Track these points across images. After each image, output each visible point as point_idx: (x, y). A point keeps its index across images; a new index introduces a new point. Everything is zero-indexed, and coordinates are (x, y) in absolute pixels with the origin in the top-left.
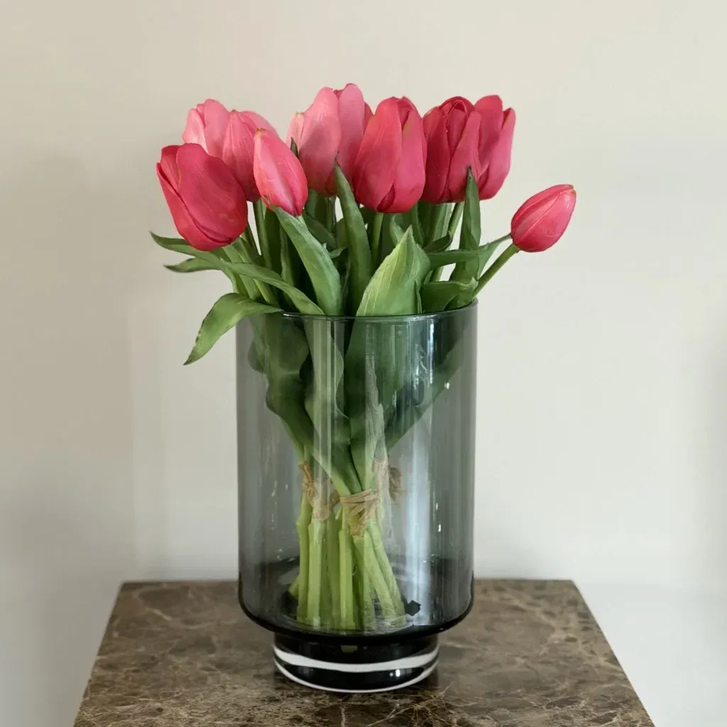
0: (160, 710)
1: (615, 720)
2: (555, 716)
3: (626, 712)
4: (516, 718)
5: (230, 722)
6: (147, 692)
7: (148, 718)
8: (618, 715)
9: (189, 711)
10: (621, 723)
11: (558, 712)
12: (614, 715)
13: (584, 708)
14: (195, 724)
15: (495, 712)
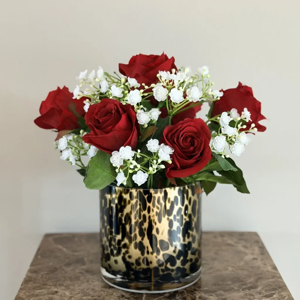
0: (57, 292)
1: (275, 296)
2: (246, 294)
3: (280, 292)
4: (227, 295)
5: (89, 297)
6: (51, 284)
7: (50, 296)
8: (277, 294)
9: (70, 292)
10: (277, 298)
11: (247, 292)
12: (274, 294)
13: (260, 290)
14: (73, 299)
15: (217, 293)
